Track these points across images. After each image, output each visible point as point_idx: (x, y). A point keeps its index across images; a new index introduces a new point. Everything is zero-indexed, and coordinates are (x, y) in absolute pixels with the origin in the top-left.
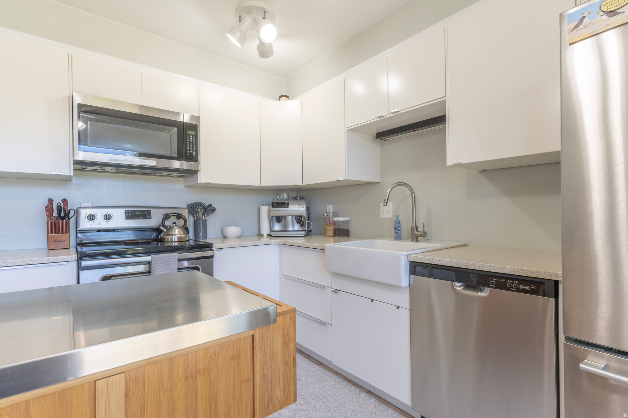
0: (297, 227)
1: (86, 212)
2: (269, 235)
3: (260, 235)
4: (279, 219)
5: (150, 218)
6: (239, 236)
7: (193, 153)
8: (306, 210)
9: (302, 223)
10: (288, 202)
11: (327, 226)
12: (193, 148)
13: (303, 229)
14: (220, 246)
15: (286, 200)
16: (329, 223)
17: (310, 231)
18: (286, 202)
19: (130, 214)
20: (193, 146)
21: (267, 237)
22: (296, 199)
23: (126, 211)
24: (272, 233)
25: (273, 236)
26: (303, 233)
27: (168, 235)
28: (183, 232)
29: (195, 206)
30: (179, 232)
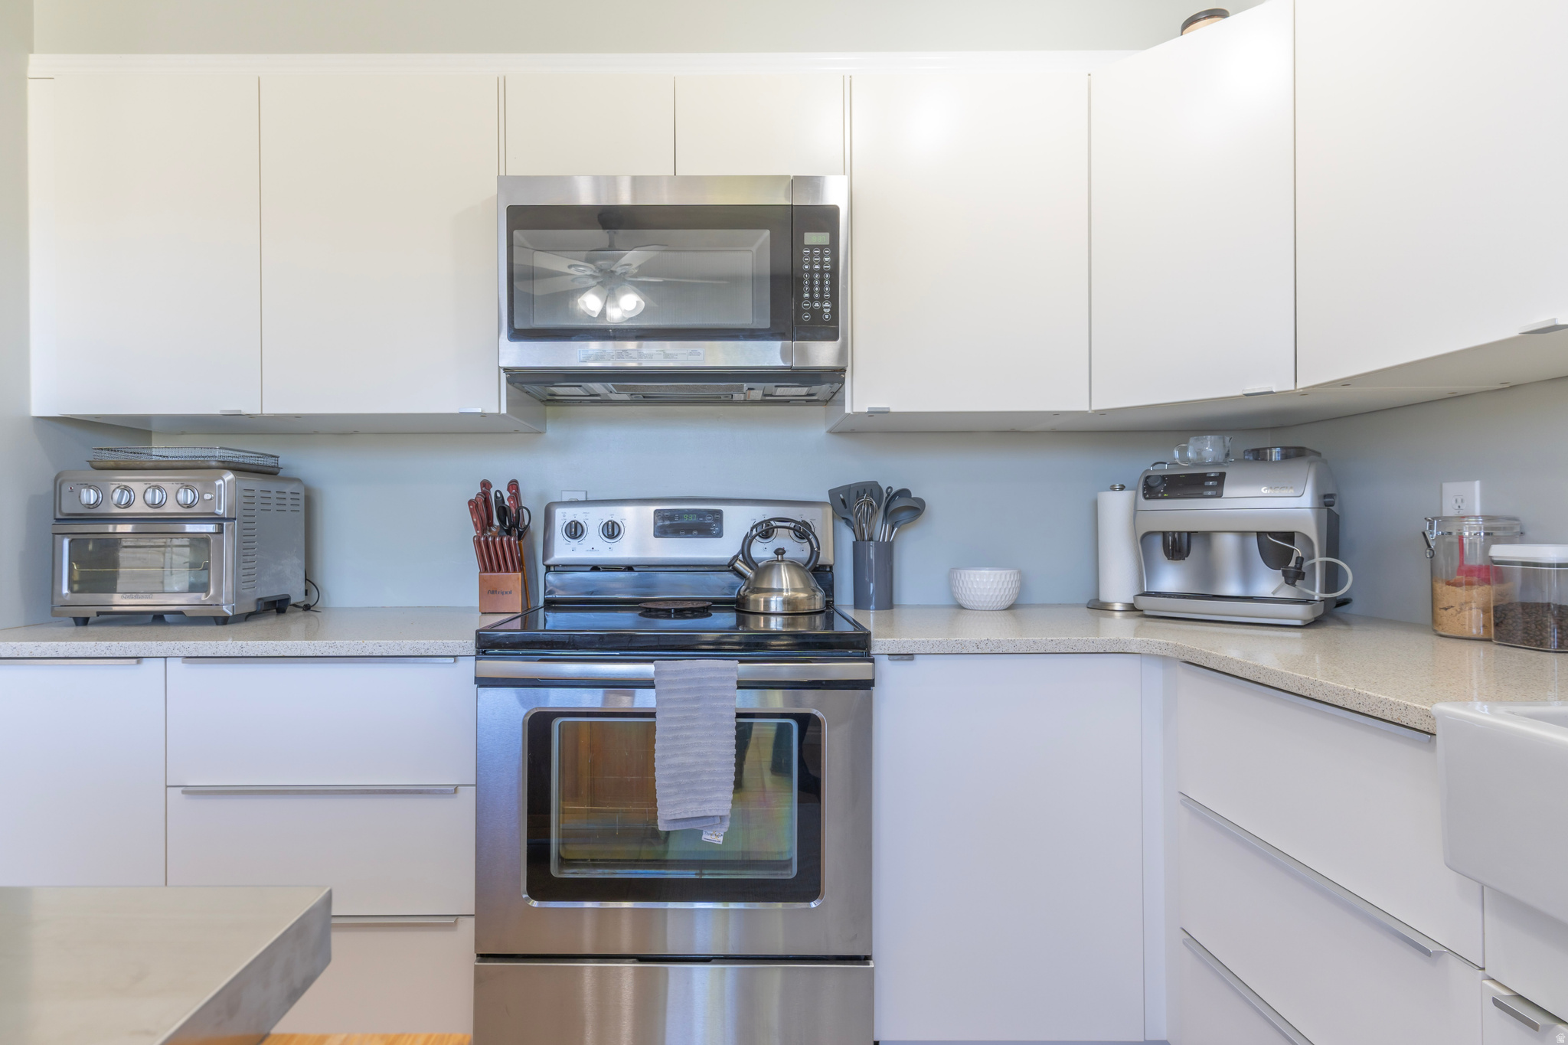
0: (1268, 583)
1: (564, 516)
2: (1131, 608)
3: (1099, 607)
4: (1177, 546)
5: (719, 535)
6: (1010, 603)
7: (822, 308)
8: (1317, 509)
9: (1292, 564)
10: (1222, 475)
11: (1448, 583)
12: (822, 292)
13: (1301, 592)
14: (903, 647)
15: (1215, 464)
16: (1460, 572)
17: (1343, 602)
18: (1213, 471)
19: (667, 523)
20: (822, 286)
21: (1126, 617)
22: (1264, 459)
23: (656, 512)
24: (1145, 603)
25: (1147, 613)
26: (1300, 613)
27: (759, 591)
28: (805, 581)
29: (853, 495)
30: (792, 581)
